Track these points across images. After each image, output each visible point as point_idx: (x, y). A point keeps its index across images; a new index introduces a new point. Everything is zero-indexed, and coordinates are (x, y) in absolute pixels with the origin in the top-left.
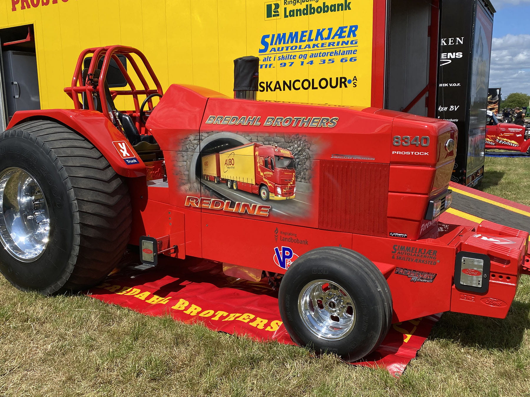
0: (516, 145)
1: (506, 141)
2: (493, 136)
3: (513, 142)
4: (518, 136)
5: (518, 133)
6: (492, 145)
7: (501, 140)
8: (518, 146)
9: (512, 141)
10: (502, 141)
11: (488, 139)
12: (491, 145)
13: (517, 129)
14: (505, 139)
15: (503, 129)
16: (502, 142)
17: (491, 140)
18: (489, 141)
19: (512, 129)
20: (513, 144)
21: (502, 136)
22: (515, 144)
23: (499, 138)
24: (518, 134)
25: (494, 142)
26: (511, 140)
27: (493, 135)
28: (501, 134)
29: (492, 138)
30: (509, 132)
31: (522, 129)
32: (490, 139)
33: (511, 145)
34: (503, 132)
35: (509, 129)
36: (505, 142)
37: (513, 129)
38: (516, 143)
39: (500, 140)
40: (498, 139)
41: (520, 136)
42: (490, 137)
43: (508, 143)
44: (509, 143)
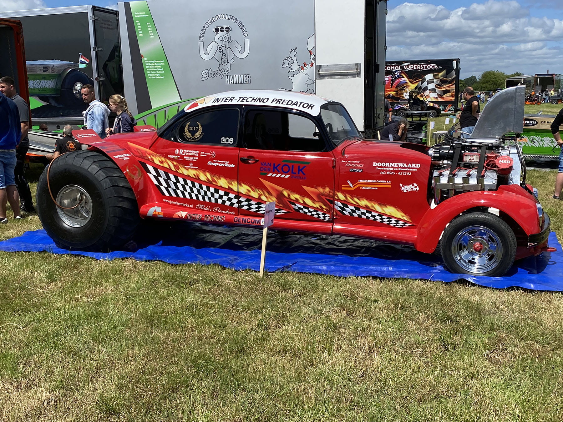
0: (401, 223)
1: (366, 207)
2: (321, 190)
3: (390, 210)
4: (406, 189)
5: (408, 180)
6: (323, 221)
7: (352, 204)
8: (408, 225)
9: (385, 209)
10: (353, 208)
11: (308, 201)
12: (318, 220)
13: (401, 165)
14: (364, 202)
15: (356, 166)
16: (354, 211)
17: (317, 205)
18: (313, 207)
19: (383, 164)
20: (390, 217)
21: (353, 189)
22: (398, 220)
23: (341, 196)
24: (408, 185)
25: (328, 212)
26: (383, 203)
27: (324, 188)
28: (349, 182)
29: (320, 197)
30: (376, 175)
31: (418, 166)
32: (314, 201)
33: (386, 221)
34: (355, 177)
35: (375, 164)
36: (365, 211)
37: (387, 164)
38: (399, 214)
39: (345, 204)
40: (339, 200)
41: (415, 189)
42: (313, 192)
43: (373, 213)
44: (376, 214)
